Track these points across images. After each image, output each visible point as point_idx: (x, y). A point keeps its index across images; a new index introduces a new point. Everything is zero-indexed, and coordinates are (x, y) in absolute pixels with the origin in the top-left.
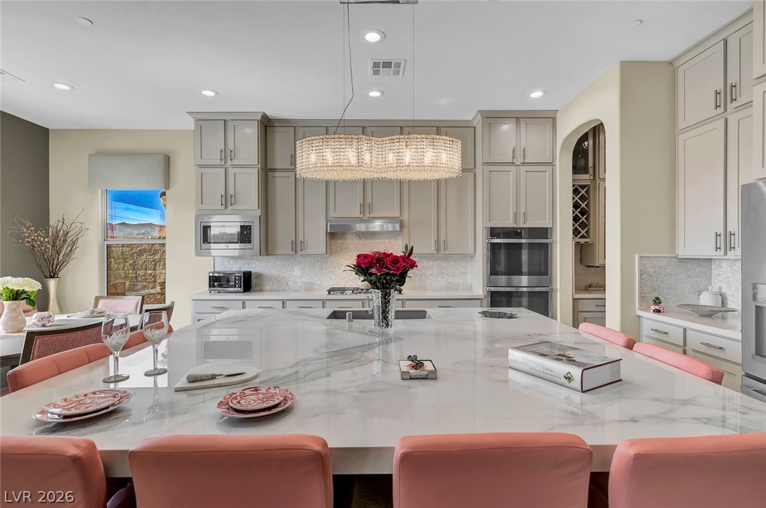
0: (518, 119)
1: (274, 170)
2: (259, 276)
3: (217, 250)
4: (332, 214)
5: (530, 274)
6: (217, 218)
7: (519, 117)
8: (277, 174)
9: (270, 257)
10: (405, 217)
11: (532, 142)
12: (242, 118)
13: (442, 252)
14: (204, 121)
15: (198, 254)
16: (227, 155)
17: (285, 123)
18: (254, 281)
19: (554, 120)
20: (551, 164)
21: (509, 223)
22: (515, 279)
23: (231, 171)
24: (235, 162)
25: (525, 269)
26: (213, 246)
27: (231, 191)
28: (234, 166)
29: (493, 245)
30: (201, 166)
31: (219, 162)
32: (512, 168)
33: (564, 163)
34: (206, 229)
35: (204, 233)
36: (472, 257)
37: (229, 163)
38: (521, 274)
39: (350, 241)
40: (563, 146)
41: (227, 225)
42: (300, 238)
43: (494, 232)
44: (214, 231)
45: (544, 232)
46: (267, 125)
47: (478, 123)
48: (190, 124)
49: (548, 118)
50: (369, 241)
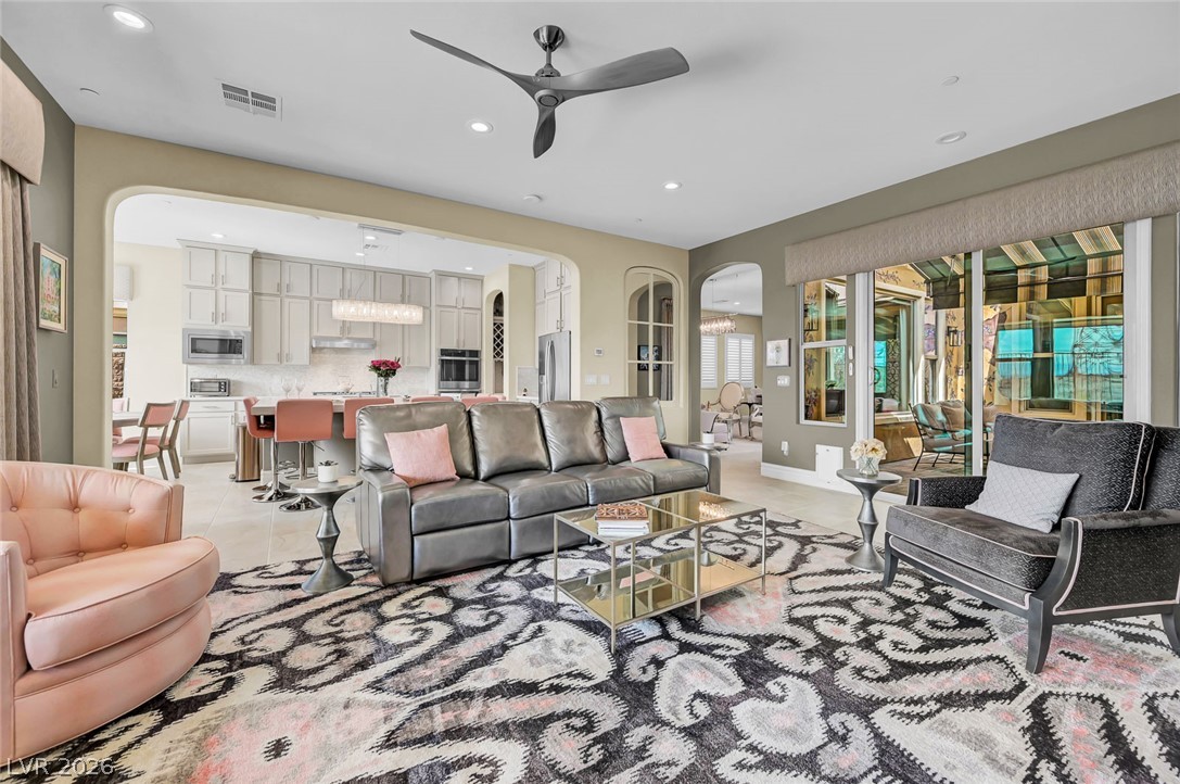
1: (260, 294)
2: (238, 383)
4: (315, 333)
5: (470, 380)
7: (460, 277)
8: (263, 298)
9: (253, 366)
10: (377, 339)
11: (468, 294)
12: (236, 251)
13: (406, 365)
14: (193, 248)
16: (217, 279)
17: (271, 257)
19: (482, 281)
20: (480, 309)
21: (453, 346)
22: (462, 383)
23: (222, 294)
24: (225, 286)
25: (467, 377)
27: (222, 310)
28: (225, 289)
29: (442, 360)
30: (189, 286)
31: (209, 285)
32: (456, 310)
33: (489, 309)
34: (194, 340)
35: (193, 345)
36: (428, 369)
37: (220, 285)
38: (464, 380)
39: (327, 356)
40: (488, 298)
42: (286, 351)
43: (444, 352)
45: (475, 353)
46: (256, 257)
47: (433, 275)
49: (479, 280)
50: (345, 356)
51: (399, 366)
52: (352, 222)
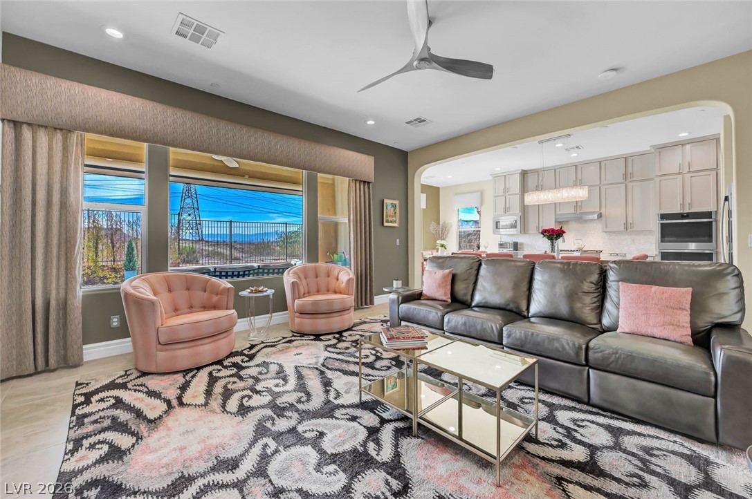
0: (682, 145)
2: (522, 244)
3: (502, 231)
4: (558, 212)
6: (503, 218)
7: (684, 144)
9: (527, 235)
10: (603, 211)
12: (512, 173)
13: (630, 230)
14: (496, 177)
15: (494, 233)
16: (506, 190)
17: (533, 171)
18: (519, 246)
19: (718, 140)
20: (715, 169)
21: (677, 210)
23: (508, 197)
24: (509, 193)
26: (501, 230)
27: (508, 206)
28: (509, 195)
29: (663, 224)
30: (495, 197)
31: (502, 194)
32: (679, 176)
34: (497, 223)
35: (497, 225)
37: (507, 194)
41: (506, 221)
42: (541, 225)
43: (663, 217)
44: (502, 223)
46: (524, 173)
48: (491, 178)
49: (714, 140)
51: (564, 232)
52: (533, 142)
